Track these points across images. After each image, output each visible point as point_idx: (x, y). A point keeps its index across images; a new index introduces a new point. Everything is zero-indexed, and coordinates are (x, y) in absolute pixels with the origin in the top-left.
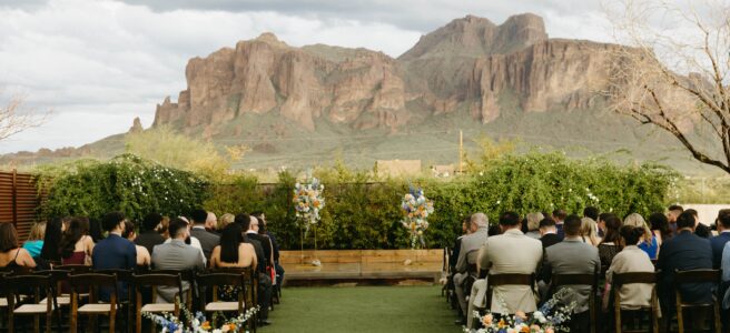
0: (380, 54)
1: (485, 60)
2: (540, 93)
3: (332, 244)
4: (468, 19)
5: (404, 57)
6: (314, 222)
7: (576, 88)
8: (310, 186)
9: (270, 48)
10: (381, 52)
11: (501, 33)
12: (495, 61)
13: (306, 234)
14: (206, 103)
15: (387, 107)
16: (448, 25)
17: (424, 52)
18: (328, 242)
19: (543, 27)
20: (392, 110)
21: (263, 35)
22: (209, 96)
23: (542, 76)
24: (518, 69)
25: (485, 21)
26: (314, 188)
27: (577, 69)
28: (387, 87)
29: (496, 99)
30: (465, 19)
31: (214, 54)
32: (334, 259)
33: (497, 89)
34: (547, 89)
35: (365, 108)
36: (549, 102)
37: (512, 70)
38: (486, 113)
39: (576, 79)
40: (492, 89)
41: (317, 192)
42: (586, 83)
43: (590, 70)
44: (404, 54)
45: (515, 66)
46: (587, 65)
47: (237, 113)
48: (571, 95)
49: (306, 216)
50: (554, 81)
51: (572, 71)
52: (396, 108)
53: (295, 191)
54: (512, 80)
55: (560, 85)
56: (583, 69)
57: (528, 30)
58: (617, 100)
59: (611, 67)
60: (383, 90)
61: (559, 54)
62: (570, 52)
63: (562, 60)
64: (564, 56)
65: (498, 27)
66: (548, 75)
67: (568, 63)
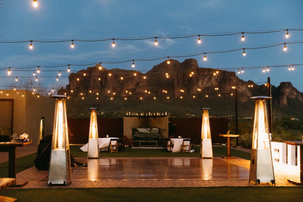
0: (138, 72)
1: (176, 75)
2: (195, 87)
4: (171, 60)
7: (208, 85)
9: (99, 70)
11: (182, 65)
12: (179, 76)
16: (163, 63)
17: (155, 71)
19: (197, 64)
20: (142, 92)
21: (97, 65)
23: (196, 81)
25: (176, 61)
27: (208, 79)
28: (141, 84)
33: (180, 86)
34: (198, 85)
35: (133, 92)
37: (185, 79)
38: (176, 94)
39: (208, 82)
40: (178, 85)
42: (211, 83)
43: (213, 79)
45: (187, 78)
47: (87, 93)
48: (206, 88)
50: (200, 83)
51: (206, 79)
54: (185, 83)
56: (210, 79)
57: (192, 64)
58: (222, 90)
59: (220, 78)
60: (140, 86)
61: (202, 73)
62: (205, 73)
63: (203, 75)
64: (204, 74)
65: (181, 63)
66: (198, 81)
67: (205, 76)
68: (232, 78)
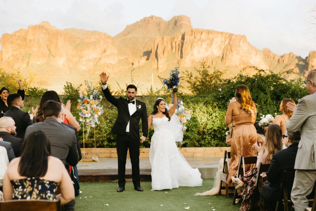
0: (105, 34)
1: (160, 39)
2: (188, 57)
3: (106, 143)
4: (152, 17)
5: (118, 36)
6: (93, 126)
7: (207, 55)
8: (91, 97)
9: (46, 29)
10: (106, 33)
11: (168, 25)
12: (165, 39)
13: (87, 135)
14: (11, 58)
15: (108, 62)
16: (141, 20)
17: (129, 33)
18: (102, 141)
19: (190, 23)
20: (112, 64)
21: (43, 22)
22: (13, 55)
23: (189, 48)
24: (177, 44)
25: (160, 18)
26: (95, 98)
27: (207, 45)
28: (108, 52)
29: (166, 60)
30: (150, 17)
31: (16, 32)
32: (108, 155)
33: (166, 54)
34: (192, 54)
35: (97, 63)
36: (193, 61)
37: (174, 44)
38: (160, 66)
39: (207, 50)
40: (164, 54)
41: (97, 102)
42: (212, 52)
43: (214, 46)
44: (118, 35)
45: (176, 42)
46: (212, 43)
47: (28, 64)
48: (204, 58)
49: (88, 121)
50: (195, 51)
51: (204, 46)
52: (114, 63)
53: (79, 101)
54: (174, 49)
55: (198, 53)
56: (210, 45)
57: (182, 24)
58: (227, 61)
59: (224, 44)
60: (107, 54)
61: (198, 37)
62: (204, 36)
63: (200, 40)
64: (201, 38)
65: (167, 22)
66: (193, 47)
67: (203, 41)
68: (241, 43)
